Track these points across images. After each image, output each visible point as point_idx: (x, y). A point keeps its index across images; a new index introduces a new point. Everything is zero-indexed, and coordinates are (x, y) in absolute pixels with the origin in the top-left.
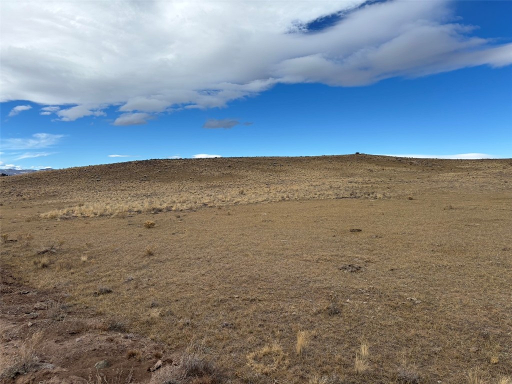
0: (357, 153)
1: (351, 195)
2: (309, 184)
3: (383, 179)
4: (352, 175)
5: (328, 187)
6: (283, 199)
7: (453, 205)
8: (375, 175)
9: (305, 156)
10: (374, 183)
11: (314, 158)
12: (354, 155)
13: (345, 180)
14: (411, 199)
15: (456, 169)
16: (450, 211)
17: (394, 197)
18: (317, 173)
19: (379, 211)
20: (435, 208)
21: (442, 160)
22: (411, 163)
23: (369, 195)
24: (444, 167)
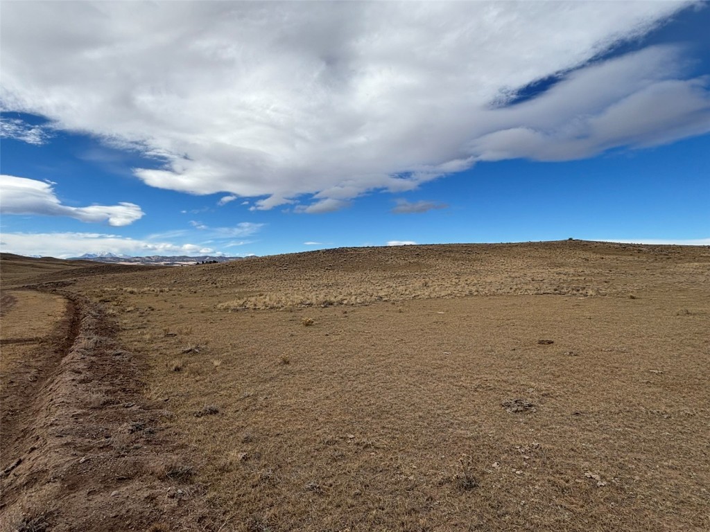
0: (570, 239)
1: (556, 290)
2: (507, 275)
3: (601, 270)
4: (562, 265)
5: (530, 279)
6: (471, 294)
7: (690, 309)
8: (592, 265)
9: (505, 242)
10: (588, 275)
11: (517, 245)
12: (566, 241)
13: (552, 271)
14: (633, 298)
15: (701, 258)
16: (686, 318)
17: (610, 295)
18: (519, 263)
19: (587, 314)
20: (665, 312)
21: (681, 247)
22: (640, 251)
23: (578, 291)
24: (684, 255)
